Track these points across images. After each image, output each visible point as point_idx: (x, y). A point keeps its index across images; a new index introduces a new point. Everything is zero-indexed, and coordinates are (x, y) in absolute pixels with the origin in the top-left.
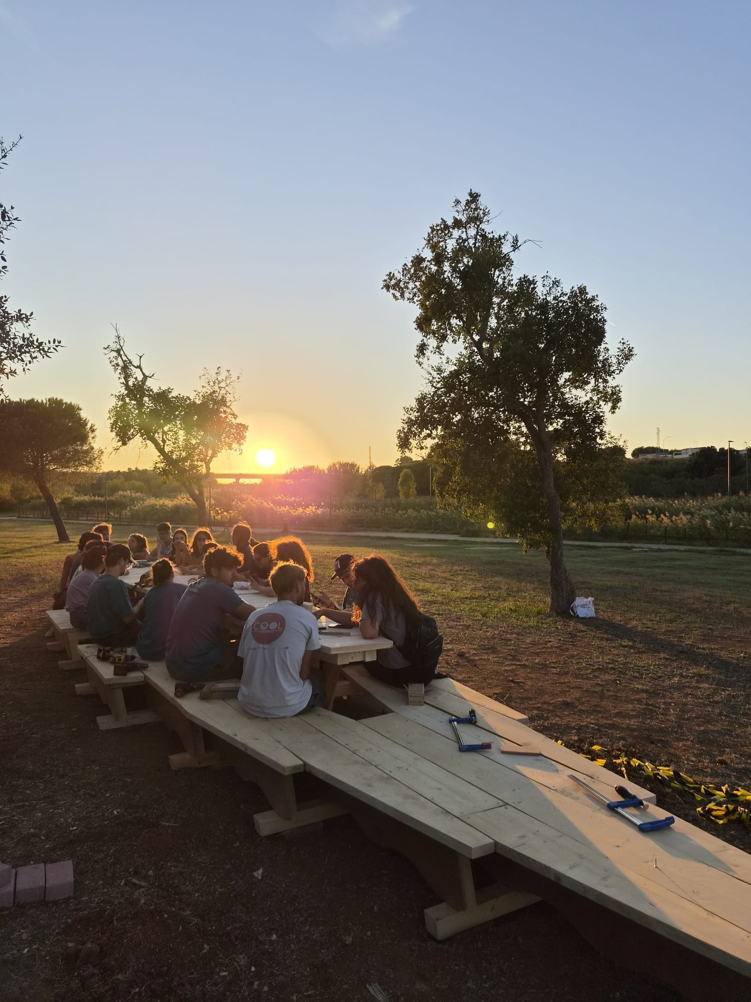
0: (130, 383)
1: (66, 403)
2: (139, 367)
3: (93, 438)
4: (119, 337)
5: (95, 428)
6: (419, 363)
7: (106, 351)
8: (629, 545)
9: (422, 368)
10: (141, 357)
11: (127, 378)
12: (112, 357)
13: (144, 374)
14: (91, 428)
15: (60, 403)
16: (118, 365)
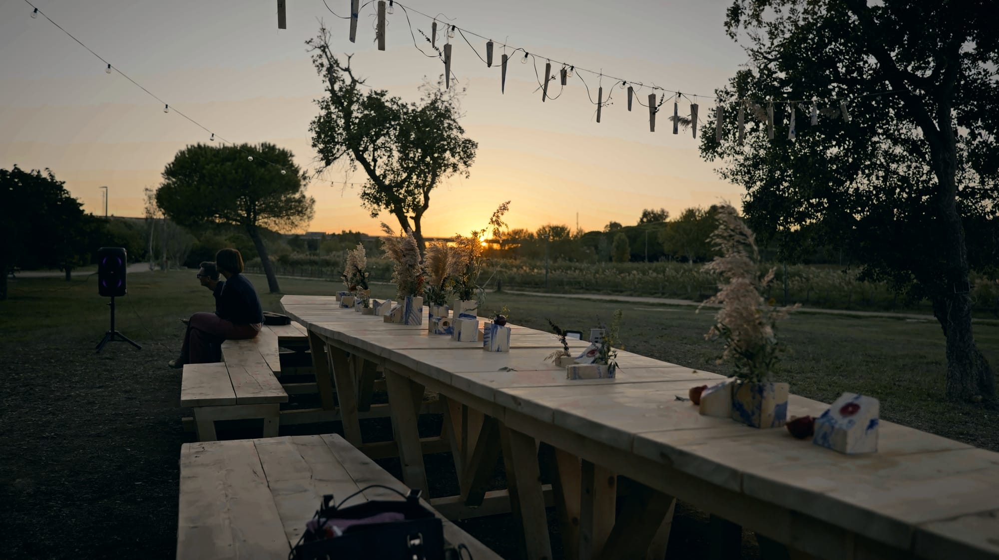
0: (336, 87)
1: (279, 150)
2: (347, 70)
3: (305, 185)
4: (324, 29)
5: (307, 175)
6: (730, 34)
7: (309, 47)
8: (901, 315)
9: (736, 41)
10: (350, 57)
11: (333, 81)
12: (315, 56)
13: (352, 78)
14: (303, 175)
15: (273, 148)
16: (322, 65)
